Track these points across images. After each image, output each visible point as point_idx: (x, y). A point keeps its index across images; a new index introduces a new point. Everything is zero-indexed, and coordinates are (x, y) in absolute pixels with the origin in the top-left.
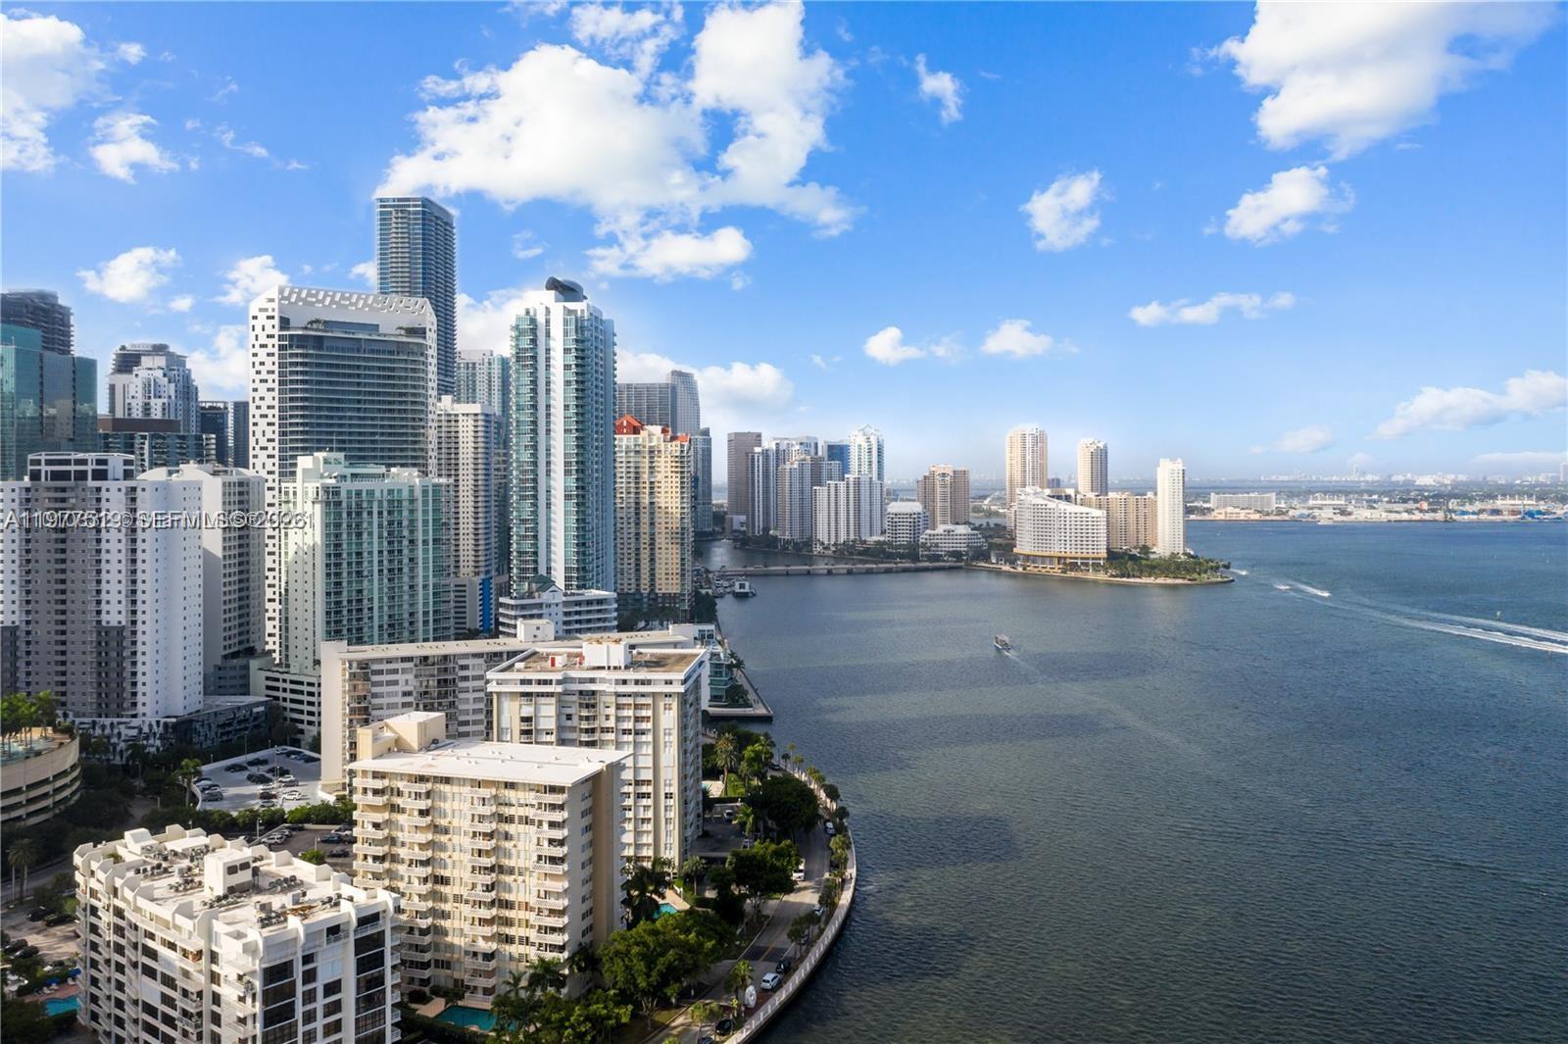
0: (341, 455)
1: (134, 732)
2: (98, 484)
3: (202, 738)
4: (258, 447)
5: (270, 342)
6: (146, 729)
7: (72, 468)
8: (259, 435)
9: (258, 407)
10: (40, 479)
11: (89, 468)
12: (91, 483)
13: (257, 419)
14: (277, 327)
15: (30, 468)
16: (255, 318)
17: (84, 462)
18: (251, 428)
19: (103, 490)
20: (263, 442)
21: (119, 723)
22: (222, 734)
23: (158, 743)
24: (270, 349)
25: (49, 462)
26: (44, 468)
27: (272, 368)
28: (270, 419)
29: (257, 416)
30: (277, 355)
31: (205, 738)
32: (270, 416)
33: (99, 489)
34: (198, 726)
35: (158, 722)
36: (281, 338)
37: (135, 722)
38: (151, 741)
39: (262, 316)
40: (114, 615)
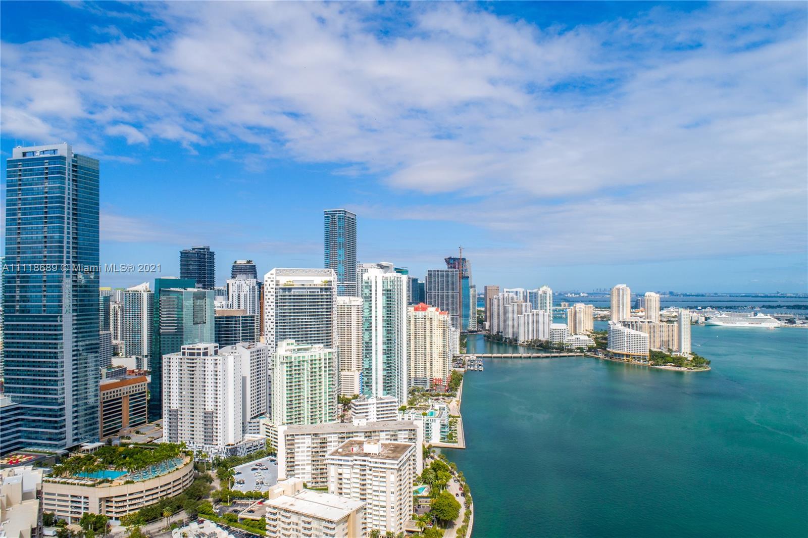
0: (293, 341)
1: (217, 451)
2: (204, 357)
3: (240, 453)
4: (267, 331)
5: (272, 290)
6: (220, 450)
7: (196, 351)
8: (268, 326)
9: (268, 316)
10: (185, 355)
11: (202, 351)
12: (202, 357)
13: (267, 320)
14: (275, 285)
15: (182, 351)
16: (266, 281)
17: (200, 349)
18: (265, 324)
19: (206, 360)
20: (270, 329)
21: (211, 447)
22: (248, 451)
23: (225, 455)
24: (272, 293)
25: (188, 349)
26: (186, 351)
27: (273, 301)
28: (272, 321)
29: (267, 319)
30: (274, 296)
31: (242, 454)
32: (272, 319)
33: (205, 360)
34: (238, 449)
35: (224, 448)
36: (276, 289)
37: (217, 447)
38: (222, 455)
39: (269, 280)
40: (210, 408)
